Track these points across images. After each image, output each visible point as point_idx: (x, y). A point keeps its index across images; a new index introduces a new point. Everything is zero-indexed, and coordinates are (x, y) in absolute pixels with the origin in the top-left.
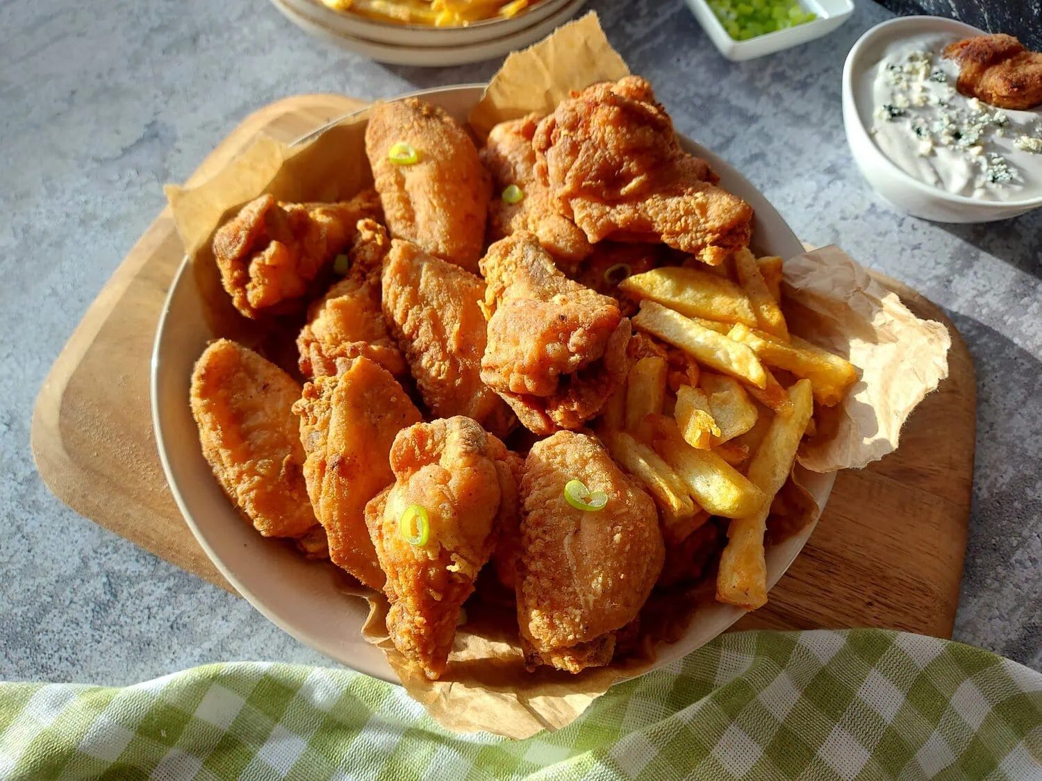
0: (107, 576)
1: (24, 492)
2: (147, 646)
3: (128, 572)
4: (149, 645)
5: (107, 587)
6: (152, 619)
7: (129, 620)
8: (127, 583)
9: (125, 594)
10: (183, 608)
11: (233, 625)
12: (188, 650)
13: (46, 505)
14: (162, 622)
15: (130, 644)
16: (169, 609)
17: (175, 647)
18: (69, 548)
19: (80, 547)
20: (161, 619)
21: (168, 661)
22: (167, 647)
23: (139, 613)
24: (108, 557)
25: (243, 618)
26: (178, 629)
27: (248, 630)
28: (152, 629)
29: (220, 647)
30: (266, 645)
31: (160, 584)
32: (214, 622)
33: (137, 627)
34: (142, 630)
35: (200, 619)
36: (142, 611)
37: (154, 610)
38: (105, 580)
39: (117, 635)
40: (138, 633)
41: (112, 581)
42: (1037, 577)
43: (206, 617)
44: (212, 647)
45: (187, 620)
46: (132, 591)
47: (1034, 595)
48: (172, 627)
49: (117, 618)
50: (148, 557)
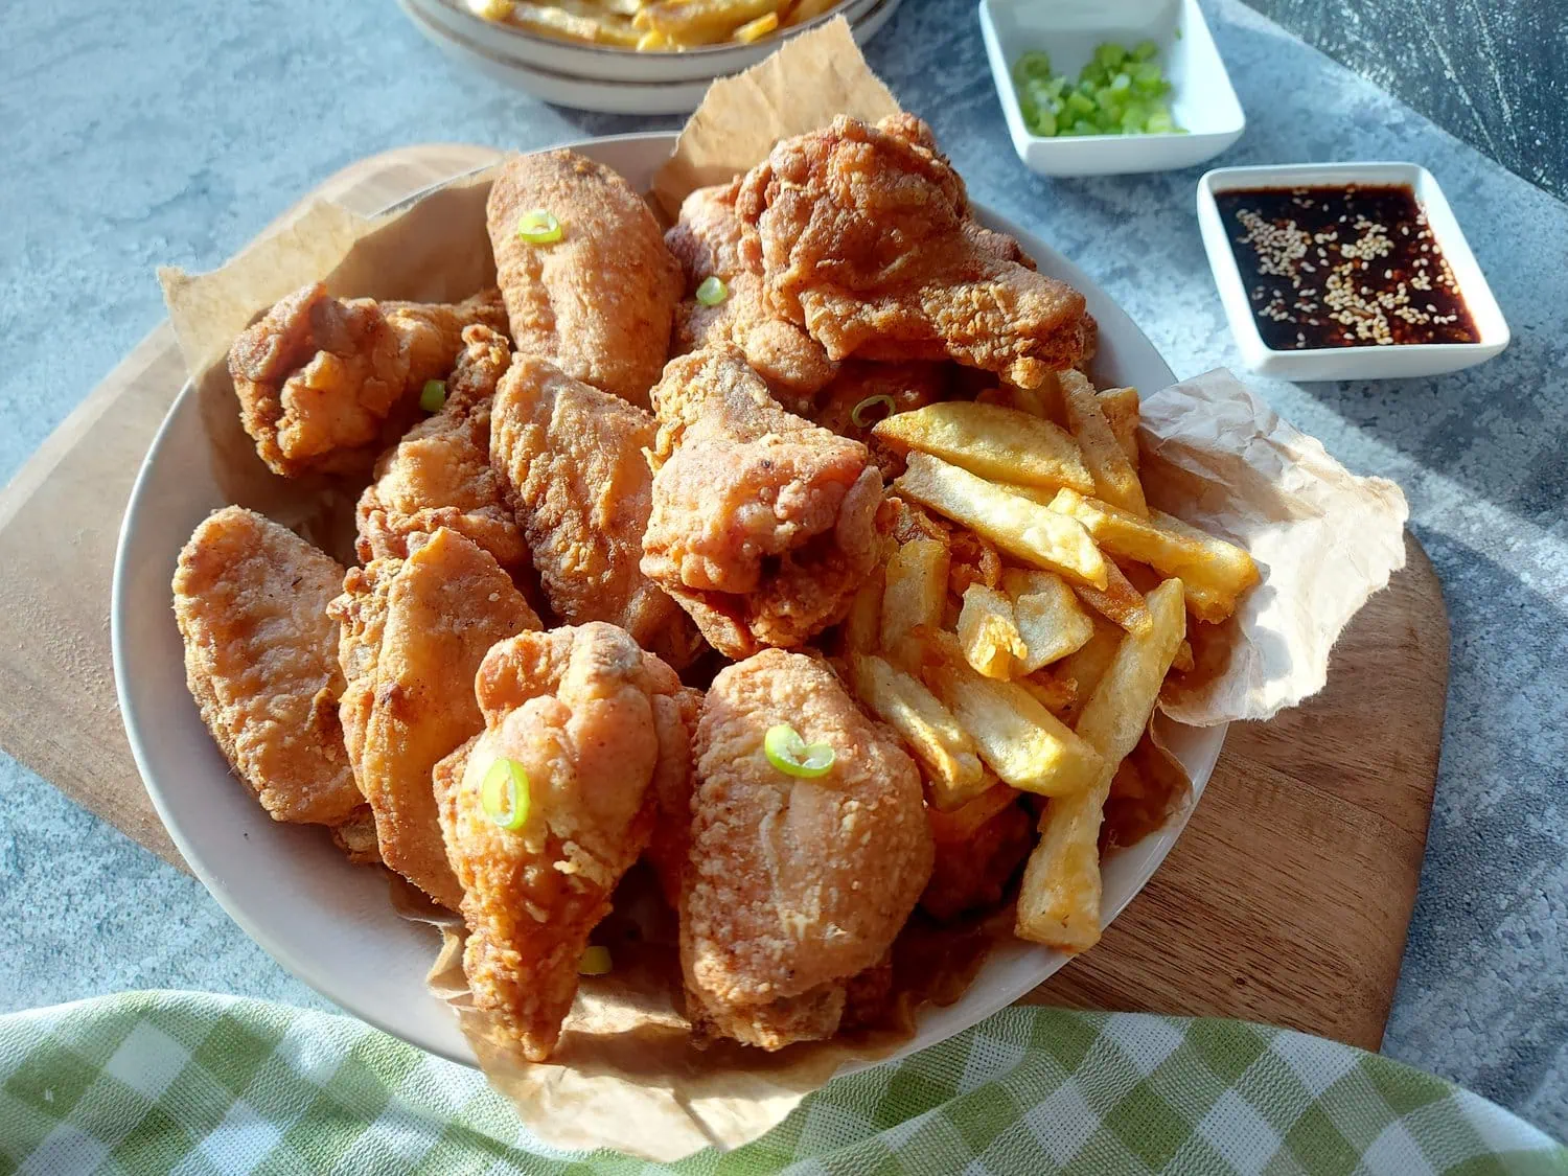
0: (15, 839)
2: (56, 955)
3: (48, 835)
4: (59, 952)
5: (12, 857)
6: (72, 912)
7: (35, 911)
8: (44, 852)
9: (37, 870)
10: (121, 899)
11: (195, 933)
12: (119, 967)
14: (85, 919)
15: (30, 949)
16: (100, 899)
17: (100, 960)
20: (85, 913)
21: (84, 981)
22: (86, 958)
23: (53, 901)
24: (20, 809)
25: (214, 923)
26: (110, 931)
27: (218, 942)
28: (68, 928)
29: (169, 966)
30: (243, 970)
31: (93, 859)
32: (167, 925)
33: (48, 922)
34: (53, 928)
35: (146, 919)
36: (57, 899)
37: (76, 899)
38: (10, 844)
39: (13, 933)
40: (47, 932)
41: (21, 846)
42: (1539, 964)
43: (155, 916)
44: (157, 965)
45: (126, 919)
46: (49, 865)
47: (1533, 994)
48: (99, 928)
49: (17, 907)
50: (81, 815)
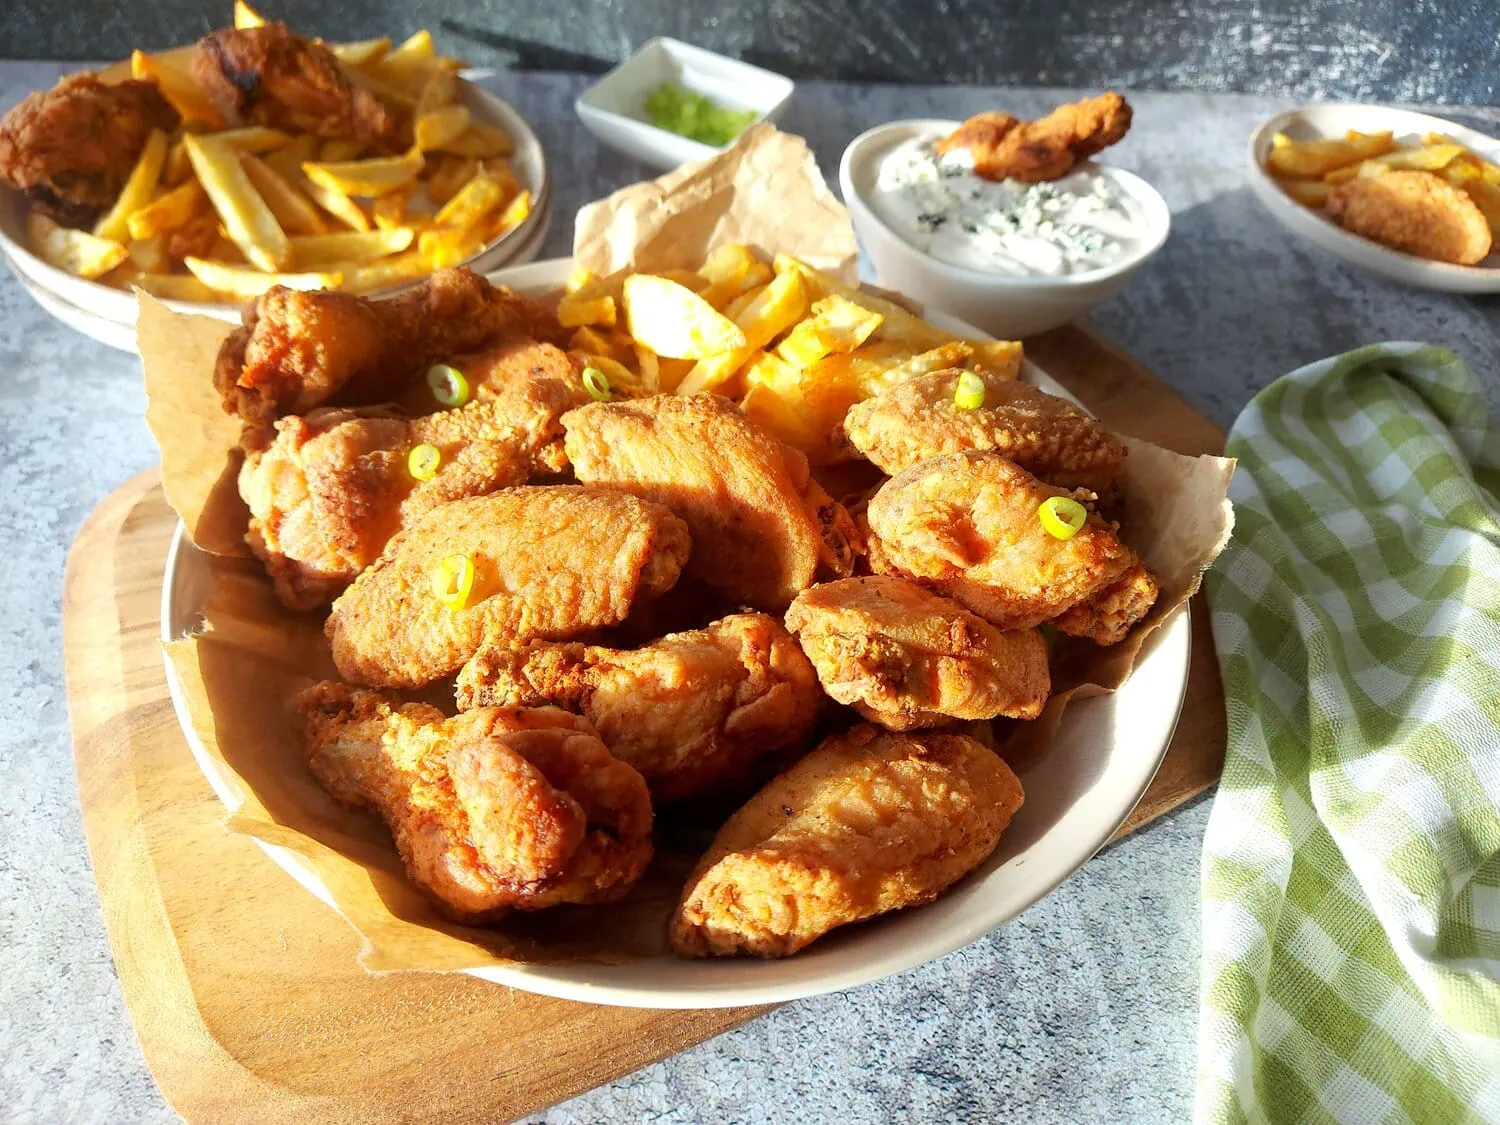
0: (919, 1072)
1: (692, 1113)
2: (1060, 1080)
3: (931, 1041)
4: (1060, 1076)
5: (937, 1081)
6: (1023, 1050)
7: (1007, 1081)
8: (946, 1051)
9: (964, 1064)
10: (1030, 1006)
11: (1091, 962)
12: (1096, 1033)
13: (739, 1092)
14: (1036, 1042)
15: (1044, 1100)
16: (1020, 1022)
17: (1083, 1046)
18: (836, 1100)
19: (846, 1083)
20: (1029, 1040)
21: (1098, 1066)
22: (1076, 1056)
23: (1003, 1063)
24: (888, 1055)
25: (1089, 945)
26: (1057, 1027)
27: (1108, 949)
28: (1038, 1056)
29: (1114, 994)
30: (1142, 941)
31: (976, 1013)
32: (1073, 980)
33: (1023, 1075)
34: (1032, 1072)
35: (1059, 994)
36: (1003, 1058)
37: (1011, 1041)
38: (922, 1078)
39: (1020, 1109)
40: (1034, 1080)
41: (930, 1069)
43: (1060, 985)
44: (1108, 1003)
45: (1051, 1009)
46: (964, 1052)
48: (1051, 1034)
49: (994, 1096)
50: (924, 1006)
